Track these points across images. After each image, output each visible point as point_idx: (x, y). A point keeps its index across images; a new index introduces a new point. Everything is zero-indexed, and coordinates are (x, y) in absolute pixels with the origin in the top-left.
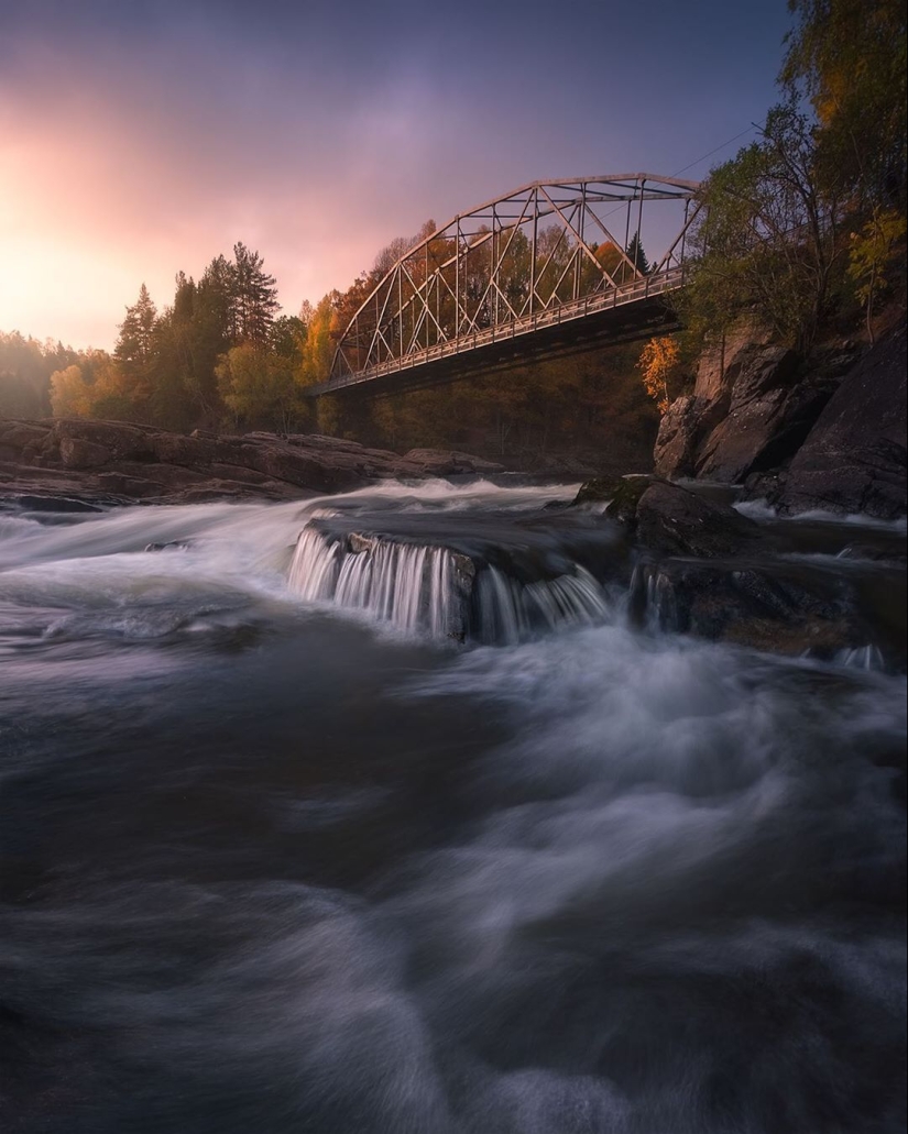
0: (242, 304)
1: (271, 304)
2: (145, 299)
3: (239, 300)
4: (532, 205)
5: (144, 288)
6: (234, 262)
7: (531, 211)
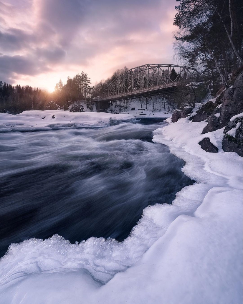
0: (82, 83)
1: (89, 83)
2: (61, 82)
3: (82, 82)
4: (147, 67)
5: (60, 80)
6: (81, 75)
7: (147, 68)
